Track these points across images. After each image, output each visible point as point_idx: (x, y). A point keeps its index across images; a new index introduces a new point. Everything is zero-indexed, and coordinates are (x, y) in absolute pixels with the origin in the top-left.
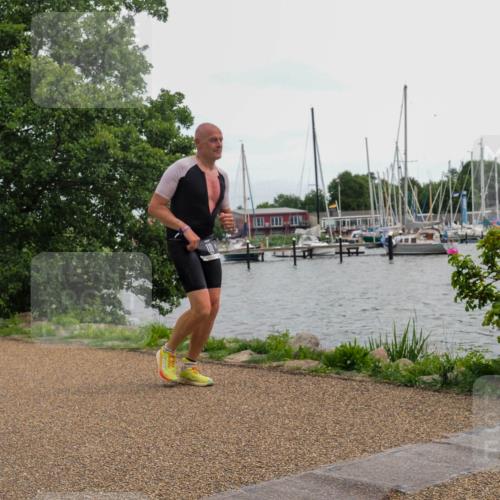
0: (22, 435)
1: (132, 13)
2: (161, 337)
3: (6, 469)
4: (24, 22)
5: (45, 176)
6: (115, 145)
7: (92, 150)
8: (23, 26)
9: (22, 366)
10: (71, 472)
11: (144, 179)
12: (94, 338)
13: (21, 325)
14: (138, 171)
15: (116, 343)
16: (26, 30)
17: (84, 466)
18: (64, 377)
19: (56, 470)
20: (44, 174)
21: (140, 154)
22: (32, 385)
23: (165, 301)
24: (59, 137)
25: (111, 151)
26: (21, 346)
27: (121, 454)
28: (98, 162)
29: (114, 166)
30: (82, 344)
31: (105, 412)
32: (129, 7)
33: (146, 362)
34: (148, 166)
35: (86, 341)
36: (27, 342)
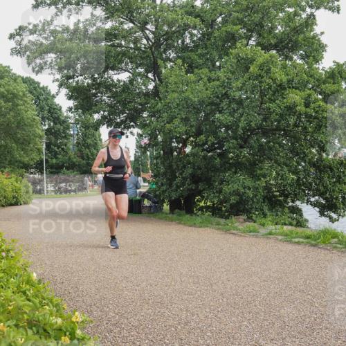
0: (242, 298)
1: (313, 10)
2: (333, 238)
3: (233, 319)
4: (240, 24)
5: (253, 125)
6: (301, 104)
7: (285, 107)
8: (239, 26)
9: (238, 252)
10: (275, 325)
11: (320, 127)
12: (285, 236)
13: (236, 224)
14: (316, 120)
15: (301, 240)
16: (241, 28)
17: (285, 323)
18: (266, 261)
19: (266, 323)
20: (253, 124)
21: (318, 109)
22: (246, 264)
23: (334, 212)
24: (262, 99)
25: (298, 108)
26: (237, 238)
27: (310, 317)
28: (289, 115)
29: (299, 118)
30: (277, 239)
31: (296, 287)
32: (311, 7)
33: (323, 255)
34: (323, 117)
35: (280, 238)
36: (241, 236)
